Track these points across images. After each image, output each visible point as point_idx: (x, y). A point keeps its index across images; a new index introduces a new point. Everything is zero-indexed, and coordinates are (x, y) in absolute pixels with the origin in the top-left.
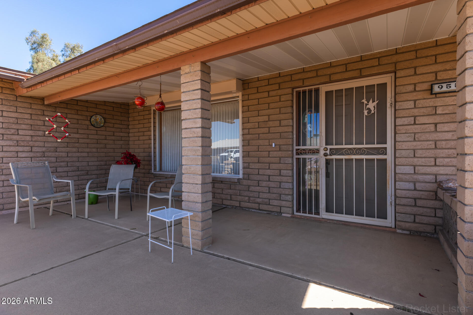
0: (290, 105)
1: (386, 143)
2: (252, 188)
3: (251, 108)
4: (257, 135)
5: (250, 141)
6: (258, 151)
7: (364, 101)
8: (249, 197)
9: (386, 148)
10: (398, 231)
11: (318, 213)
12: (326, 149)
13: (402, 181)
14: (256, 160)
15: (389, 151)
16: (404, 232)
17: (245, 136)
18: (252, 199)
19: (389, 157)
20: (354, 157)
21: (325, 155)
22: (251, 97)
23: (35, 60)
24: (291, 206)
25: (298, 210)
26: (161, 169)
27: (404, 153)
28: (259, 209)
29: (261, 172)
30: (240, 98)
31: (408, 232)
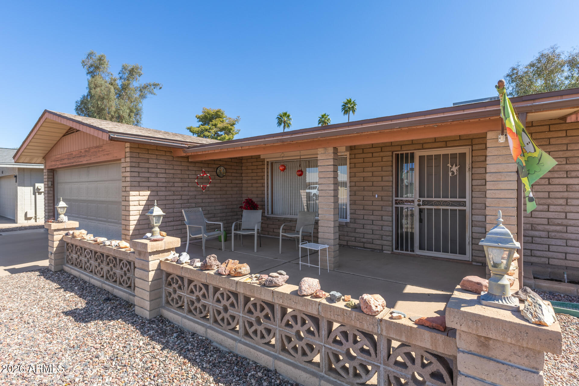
0: (391, 164)
1: (465, 198)
2: (357, 230)
3: (357, 165)
4: (363, 188)
5: (356, 192)
6: (363, 200)
7: (449, 165)
8: (355, 237)
9: (465, 202)
10: (474, 263)
11: (413, 250)
12: (419, 201)
13: (476, 226)
14: (361, 207)
15: (468, 204)
16: (478, 264)
17: (352, 188)
18: (358, 239)
19: (468, 208)
20: (441, 207)
21: (419, 205)
22: (357, 156)
23: (92, 86)
24: (391, 245)
25: (397, 248)
26: (272, 213)
27: (478, 206)
28: (364, 247)
29: (366, 217)
30: (348, 157)
31: (481, 264)
